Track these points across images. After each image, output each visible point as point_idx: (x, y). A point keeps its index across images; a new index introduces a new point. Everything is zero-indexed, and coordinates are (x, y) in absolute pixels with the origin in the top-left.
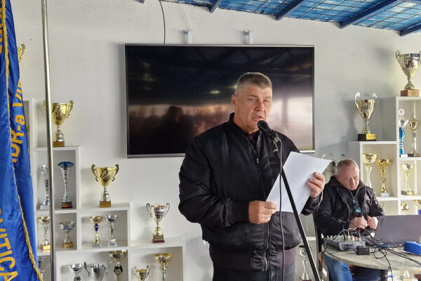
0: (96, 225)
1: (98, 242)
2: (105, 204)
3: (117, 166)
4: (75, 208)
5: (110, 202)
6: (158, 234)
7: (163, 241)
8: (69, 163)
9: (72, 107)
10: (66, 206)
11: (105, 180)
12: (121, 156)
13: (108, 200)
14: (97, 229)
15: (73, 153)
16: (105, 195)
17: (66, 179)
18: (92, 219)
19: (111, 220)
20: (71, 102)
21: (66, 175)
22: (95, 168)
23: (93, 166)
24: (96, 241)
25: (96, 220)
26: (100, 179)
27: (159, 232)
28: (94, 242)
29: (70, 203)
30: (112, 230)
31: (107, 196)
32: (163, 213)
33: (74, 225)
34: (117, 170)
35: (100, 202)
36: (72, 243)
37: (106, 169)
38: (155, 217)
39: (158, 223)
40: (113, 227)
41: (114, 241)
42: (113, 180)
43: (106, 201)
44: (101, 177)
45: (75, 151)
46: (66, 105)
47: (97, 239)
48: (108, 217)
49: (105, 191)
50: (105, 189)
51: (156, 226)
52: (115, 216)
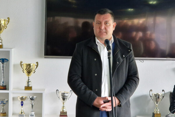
0: (22, 102)
1: (23, 114)
2: (28, 88)
3: (37, 63)
4: (8, 90)
5: (31, 87)
6: (63, 110)
7: (66, 116)
8: (6, 59)
9: (8, 21)
10: (3, 88)
11: (29, 72)
12: (40, 56)
14: (22, 105)
15: (8, 53)
16: (28, 82)
17: (3, 70)
18: (19, 98)
19: (32, 99)
20: (8, 18)
21: (3, 67)
22: (22, 64)
23: (21, 62)
24: (22, 113)
25: (22, 99)
26: (25, 71)
27: (64, 110)
28: (20, 113)
29: (5, 86)
30: (32, 106)
31: (30, 83)
32: (67, 96)
33: (7, 101)
34: (37, 66)
35: (25, 87)
36: (5, 113)
37: (30, 65)
38: (62, 99)
39: (63, 103)
40: (33, 104)
41: (33, 113)
42: (34, 73)
43: (29, 86)
44: (26, 69)
45: (9, 51)
46: (5, 20)
47: (23, 111)
48: (30, 97)
49: (29, 80)
50: (29, 78)
51: (62, 105)
52: (35, 97)
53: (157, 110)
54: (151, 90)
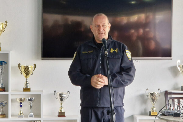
0: (21, 103)
1: (22, 115)
2: (27, 89)
3: (35, 65)
4: (8, 91)
5: (30, 88)
6: (61, 111)
7: (65, 116)
8: (4, 62)
9: (6, 25)
10: (2, 90)
11: (27, 74)
12: (38, 59)
13: (28, 87)
14: (21, 106)
15: (7, 55)
16: (27, 84)
17: (2, 72)
18: (18, 99)
19: (30, 100)
20: (6, 22)
21: (2, 69)
22: (20, 66)
23: (19, 64)
24: (21, 114)
25: (21, 100)
26: (23, 73)
27: (63, 110)
28: (19, 114)
29: (4, 88)
30: (31, 107)
31: (28, 84)
32: (64, 97)
33: (7, 103)
34: (35, 68)
35: (24, 88)
36: (5, 114)
37: (28, 67)
38: (59, 100)
39: (61, 104)
40: (32, 105)
41: (32, 114)
42: (32, 74)
43: (27, 87)
44: (24, 71)
45: (8, 54)
46: (3, 24)
47: (21, 112)
48: (28, 98)
49: (27, 81)
50: (27, 80)
51: (60, 106)
52: (33, 98)
53: (154, 108)
54: (147, 89)
